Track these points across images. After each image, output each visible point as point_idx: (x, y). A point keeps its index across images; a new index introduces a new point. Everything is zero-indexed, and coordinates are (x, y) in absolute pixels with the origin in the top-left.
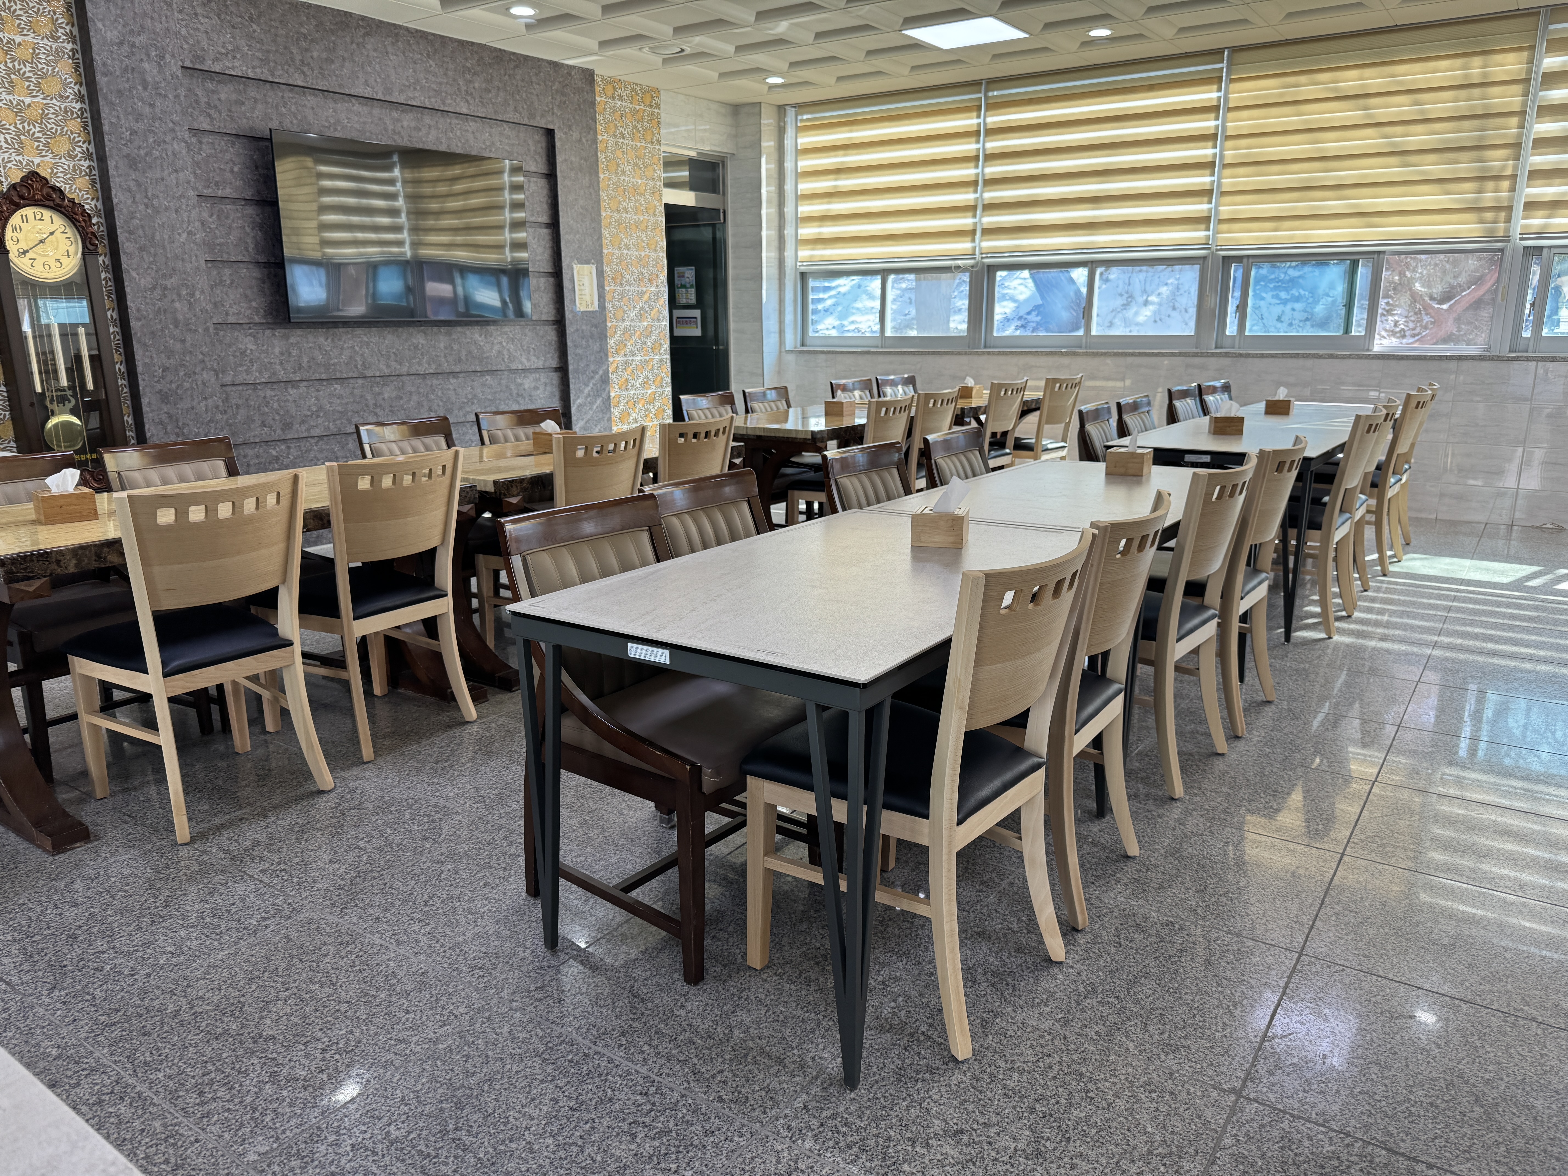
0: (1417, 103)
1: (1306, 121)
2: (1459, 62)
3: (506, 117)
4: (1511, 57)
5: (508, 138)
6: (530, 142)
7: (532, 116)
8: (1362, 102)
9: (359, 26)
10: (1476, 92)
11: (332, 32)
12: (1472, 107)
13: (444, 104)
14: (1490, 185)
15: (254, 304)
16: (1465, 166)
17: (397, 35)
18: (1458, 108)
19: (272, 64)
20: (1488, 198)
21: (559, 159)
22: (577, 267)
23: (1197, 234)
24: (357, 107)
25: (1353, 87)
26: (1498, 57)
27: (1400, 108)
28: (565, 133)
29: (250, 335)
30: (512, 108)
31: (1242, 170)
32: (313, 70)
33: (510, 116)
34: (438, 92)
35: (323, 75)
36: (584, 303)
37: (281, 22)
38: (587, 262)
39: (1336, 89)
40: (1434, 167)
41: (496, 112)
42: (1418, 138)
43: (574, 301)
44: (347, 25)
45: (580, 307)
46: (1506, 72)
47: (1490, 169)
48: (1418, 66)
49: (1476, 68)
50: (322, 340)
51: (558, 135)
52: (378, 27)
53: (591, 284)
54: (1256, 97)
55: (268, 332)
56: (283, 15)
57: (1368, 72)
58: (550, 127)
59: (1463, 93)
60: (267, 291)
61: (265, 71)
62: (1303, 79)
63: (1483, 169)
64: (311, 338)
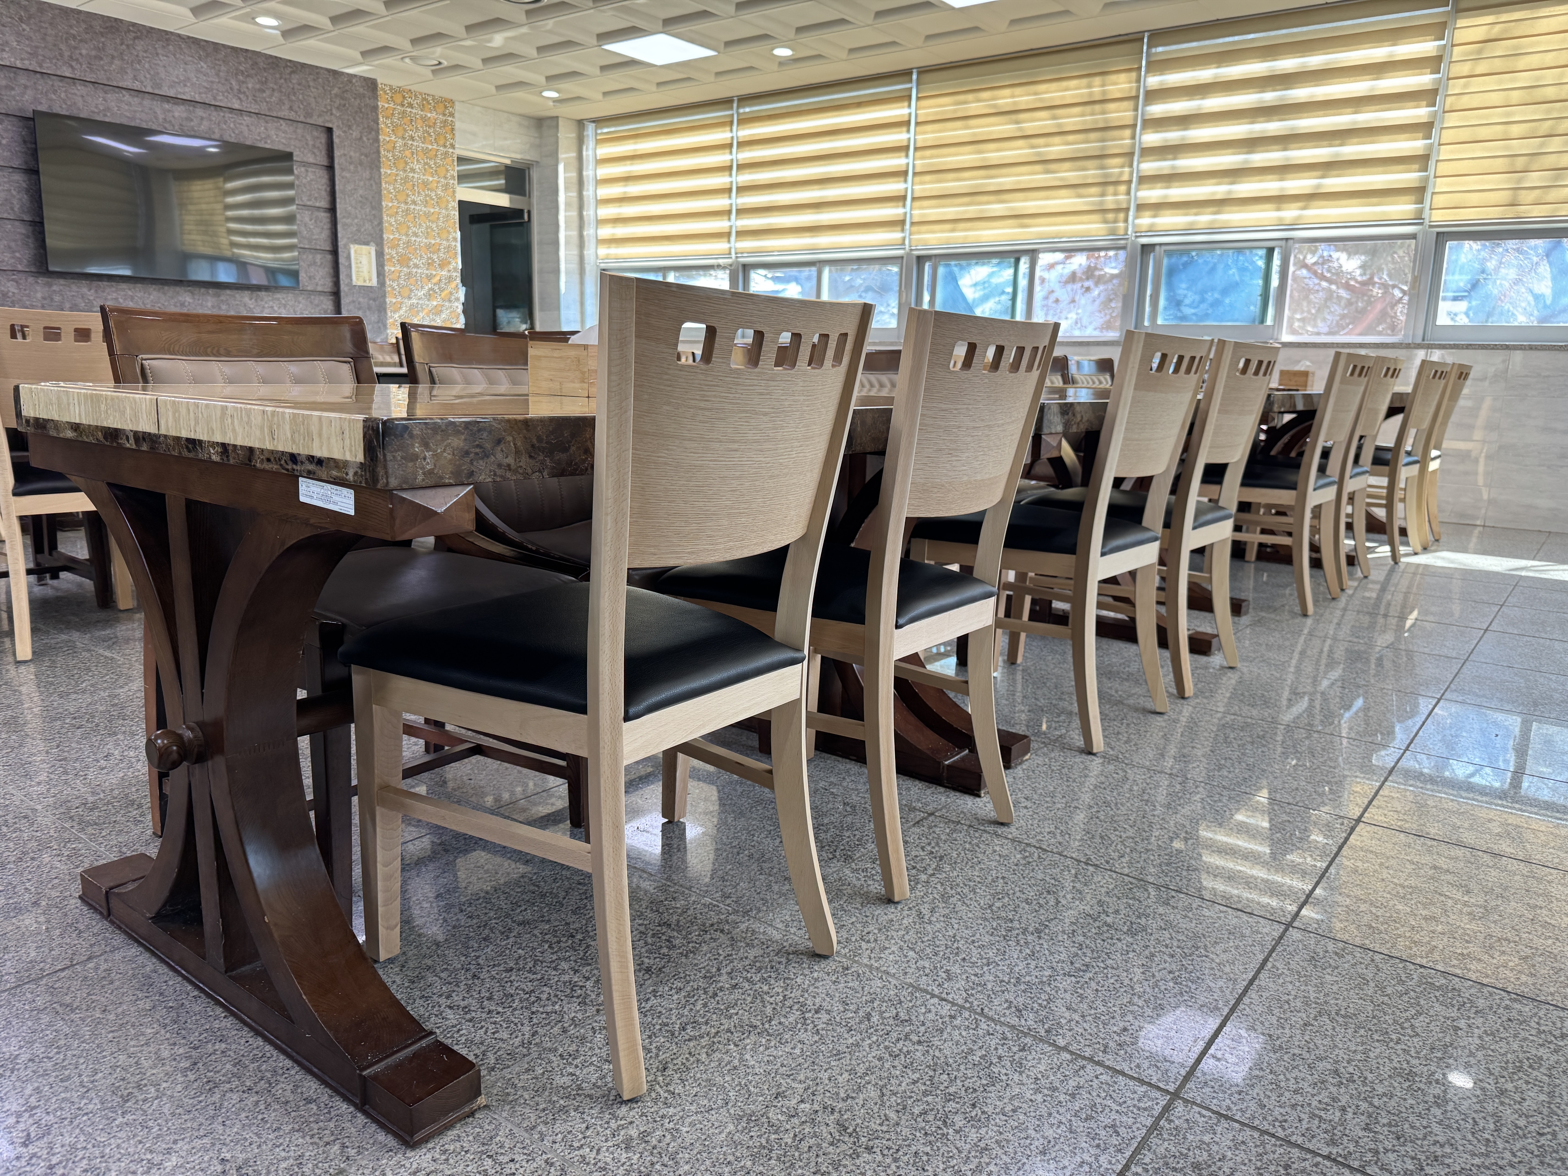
0: (1054, 118)
1: (974, 134)
2: (1084, 81)
3: (281, 114)
4: (1123, 77)
5: (285, 132)
6: (309, 138)
7: (309, 115)
8: (1014, 117)
9: (129, 31)
10: (1097, 107)
11: (102, 34)
12: (1096, 121)
13: (215, 99)
14: (1111, 189)
15: (17, 255)
16: (1092, 173)
17: (167, 40)
18: (1085, 122)
19: (40, 58)
20: (1110, 200)
21: (337, 153)
22: (354, 249)
23: (895, 235)
24: (127, 97)
25: (1007, 104)
26: (1113, 78)
27: (1041, 122)
28: (345, 132)
29: (13, 280)
30: (287, 106)
31: (928, 178)
32: (81, 64)
33: (285, 113)
34: (209, 90)
35: (91, 69)
36: (361, 279)
37: (51, 24)
38: (367, 243)
39: (995, 106)
40: (1070, 175)
41: (269, 109)
42: (1057, 148)
43: (350, 276)
44: (118, 30)
45: (357, 281)
46: (1119, 90)
47: (1110, 175)
48: (1054, 86)
49: (1096, 88)
50: (85, 290)
51: (336, 133)
52: (148, 32)
53: (370, 263)
54: (937, 113)
55: (31, 280)
56: (53, 18)
57: (1018, 90)
58: (330, 125)
59: (1088, 108)
60: (32, 246)
61: (34, 63)
62: (970, 97)
63: (1106, 175)
64: (74, 288)
